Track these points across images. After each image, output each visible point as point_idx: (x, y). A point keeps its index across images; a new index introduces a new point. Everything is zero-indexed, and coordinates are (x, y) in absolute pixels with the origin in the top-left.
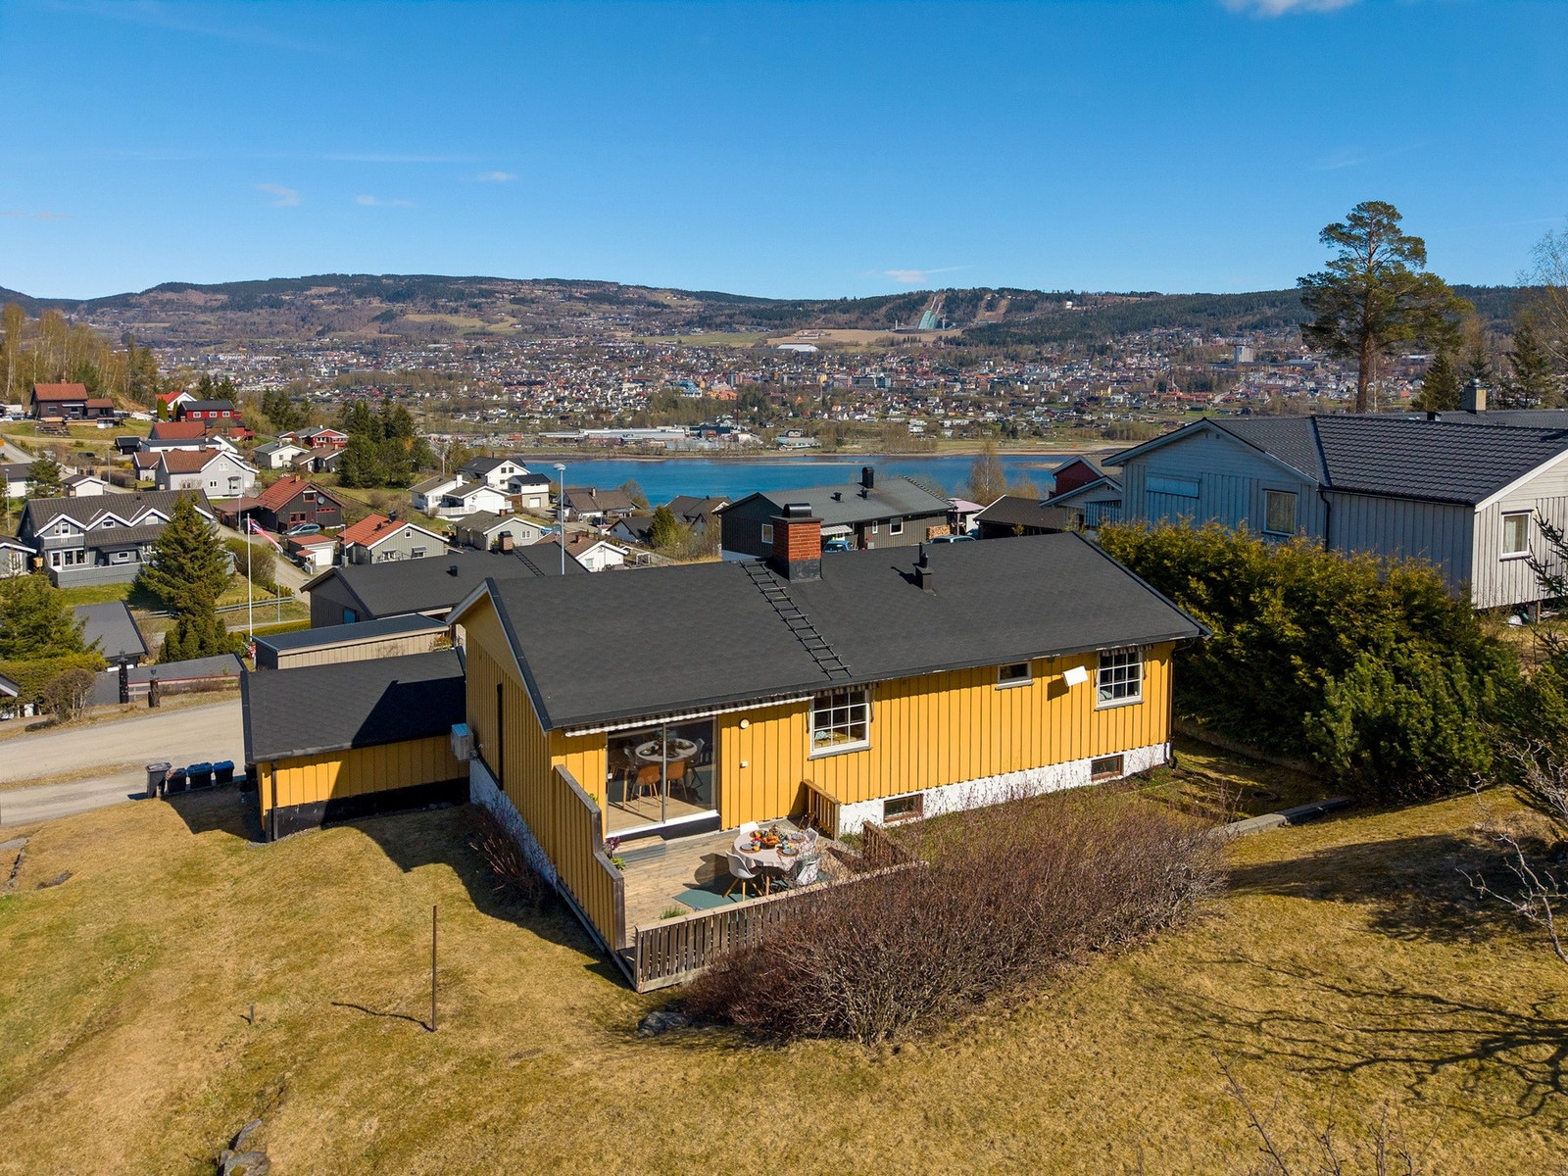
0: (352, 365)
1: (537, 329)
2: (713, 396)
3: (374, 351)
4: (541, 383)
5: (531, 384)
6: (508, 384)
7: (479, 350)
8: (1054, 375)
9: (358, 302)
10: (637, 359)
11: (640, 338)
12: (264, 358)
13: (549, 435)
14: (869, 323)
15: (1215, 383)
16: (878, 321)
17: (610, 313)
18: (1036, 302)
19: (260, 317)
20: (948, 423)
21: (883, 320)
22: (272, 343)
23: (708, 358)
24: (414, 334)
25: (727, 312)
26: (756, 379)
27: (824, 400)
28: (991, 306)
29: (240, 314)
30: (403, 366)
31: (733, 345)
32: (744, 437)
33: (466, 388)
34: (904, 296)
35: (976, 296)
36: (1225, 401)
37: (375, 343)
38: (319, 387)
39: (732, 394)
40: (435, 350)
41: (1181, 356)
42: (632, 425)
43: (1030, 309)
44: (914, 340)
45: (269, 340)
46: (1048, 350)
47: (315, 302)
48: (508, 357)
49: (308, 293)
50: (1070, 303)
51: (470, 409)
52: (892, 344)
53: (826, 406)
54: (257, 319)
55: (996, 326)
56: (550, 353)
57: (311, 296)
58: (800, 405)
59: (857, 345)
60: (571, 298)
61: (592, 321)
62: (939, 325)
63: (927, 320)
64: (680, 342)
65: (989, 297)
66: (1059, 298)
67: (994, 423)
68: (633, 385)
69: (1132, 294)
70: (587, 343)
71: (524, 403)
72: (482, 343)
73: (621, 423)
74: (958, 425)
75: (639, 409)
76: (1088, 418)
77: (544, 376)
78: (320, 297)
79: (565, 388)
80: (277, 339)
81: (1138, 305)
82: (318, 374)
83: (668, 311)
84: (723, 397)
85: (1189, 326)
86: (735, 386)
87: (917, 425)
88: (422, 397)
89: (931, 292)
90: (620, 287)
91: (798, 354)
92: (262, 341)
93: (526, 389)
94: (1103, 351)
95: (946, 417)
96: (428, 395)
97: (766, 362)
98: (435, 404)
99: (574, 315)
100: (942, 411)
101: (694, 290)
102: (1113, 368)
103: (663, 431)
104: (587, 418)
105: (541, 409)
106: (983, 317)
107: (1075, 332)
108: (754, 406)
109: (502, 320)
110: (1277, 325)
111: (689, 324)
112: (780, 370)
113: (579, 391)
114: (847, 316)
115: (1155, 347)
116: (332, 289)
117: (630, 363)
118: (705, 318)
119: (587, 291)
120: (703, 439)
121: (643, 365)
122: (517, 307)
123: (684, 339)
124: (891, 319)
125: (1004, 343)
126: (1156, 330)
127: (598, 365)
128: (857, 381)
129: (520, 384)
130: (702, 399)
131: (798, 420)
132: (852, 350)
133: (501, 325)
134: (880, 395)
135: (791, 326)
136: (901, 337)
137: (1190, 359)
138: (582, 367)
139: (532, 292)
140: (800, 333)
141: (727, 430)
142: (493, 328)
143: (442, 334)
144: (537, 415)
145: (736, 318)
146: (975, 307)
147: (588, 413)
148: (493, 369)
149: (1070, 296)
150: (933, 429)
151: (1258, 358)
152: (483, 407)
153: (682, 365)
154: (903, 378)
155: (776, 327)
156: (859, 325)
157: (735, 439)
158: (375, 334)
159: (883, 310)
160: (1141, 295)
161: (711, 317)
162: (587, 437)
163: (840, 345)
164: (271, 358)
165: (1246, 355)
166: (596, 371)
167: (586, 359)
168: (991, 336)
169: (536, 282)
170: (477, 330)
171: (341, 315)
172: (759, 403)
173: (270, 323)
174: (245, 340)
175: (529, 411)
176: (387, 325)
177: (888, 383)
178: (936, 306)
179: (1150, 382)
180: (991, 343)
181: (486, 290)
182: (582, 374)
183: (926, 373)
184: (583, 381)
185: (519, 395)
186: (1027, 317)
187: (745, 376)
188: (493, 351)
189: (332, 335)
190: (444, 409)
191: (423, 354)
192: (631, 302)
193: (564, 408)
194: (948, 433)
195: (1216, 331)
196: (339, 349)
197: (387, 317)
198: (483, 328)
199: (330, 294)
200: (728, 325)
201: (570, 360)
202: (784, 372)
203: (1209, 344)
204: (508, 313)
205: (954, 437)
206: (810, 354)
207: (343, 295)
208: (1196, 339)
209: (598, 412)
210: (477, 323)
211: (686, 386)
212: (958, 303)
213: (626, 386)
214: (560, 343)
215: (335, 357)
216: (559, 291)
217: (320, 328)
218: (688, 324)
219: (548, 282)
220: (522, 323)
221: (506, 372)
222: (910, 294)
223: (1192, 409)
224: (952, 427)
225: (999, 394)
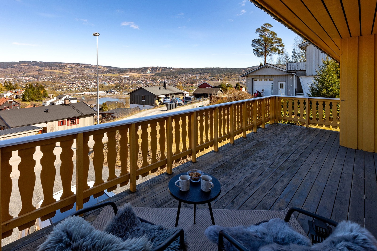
0: (31, 80)
1: (74, 73)
2: (110, 85)
3: (37, 77)
4: (75, 83)
5: (73, 83)
6: (67, 84)
7: (61, 77)
8: (170, 81)
9: (33, 67)
10: (95, 79)
12: (9, 79)
13: (76, 93)
14: (138, 72)
15: (194, 82)
16: (140, 72)
17: (89, 70)
18: (166, 69)
19: (9, 70)
22: (11, 76)
23: (109, 78)
24: (46, 74)
25: (112, 70)
26: (118, 82)
27: (131, 86)
28: (159, 70)
29: (3, 69)
30: (44, 80)
31: (114, 76)
32: (116, 93)
33: (58, 85)
34: (144, 68)
35: (156, 68)
36: (196, 85)
37: (37, 75)
38: (23, 85)
39: (114, 85)
40: (51, 77)
41: (189, 78)
42: (94, 91)
43: (165, 70)
44: (146, 75)
45: (10, 75)
46: (168, 77)
47: (23, 67)
48: (68, 78)
49: (21, 65)
50: (171, 69)
51: (59, 89)
52: (143, 76)
53: (131, 87)
54: (7, 70)
55: (160, 73)
56: (77, 77)
57: (22, 65)
58: (127, 87)
59: (136, 76)
60: (81, 67)
61: (86, 71)
62: (150, 73)
63: (148, 72)
64: (103, 75)
65: (158, 68)
66: (170, 68)
68: (94, 83)
69: (181, 68)
70: (85, 76)
71: (71, 87)
72: (62, 76)
73: (92, 91)
75: (95, 88)
77: (75, 82)
78: (24, 66)
79: (80, 84)
80: (13, 75)
81: (182, 70)
82: (23, 82)
83: (101, 70)
84: (112, 85)
85: (189, 73)
86: (114, 83)
88: (48, 86)
89: (149, 67)
90: (91, 65)
91: (126, 77)
92: (9, 75)
93: (71, 85)
94: (177, 77)
96: (49, 86)
97: (120, 79)
98: (51, 88)
99: (82, 70)
101: (106, 66)
102: (179, 80)
103: (100, 92)
104: (84, 90)
105: (75, 88)
106: (158, 72)
107: (172, 74)
108: (118, 87)
109: (66, 71)
110: (202, 73)
111: (105, 72)
112: (123, 80)
113: (83, 85)
114: (134, 71)
115: (185, 77)
116: (27, 64)
117: (94, 79)
118: (108, 71)
119: (85, 66)
120: (108, 93)
122: (70, 69)
123: (104, 75)
124: (142, 71)
125: (161, 76)
126: (184, 74)
128: (137, 82)
129: (70, 83)
130: (108, 86)
131: (126, 89)
132: (136, 77)
133: (66, 72)
134: (141, 85)
135: (124, 73)
136: (144, 75)
137: (190, 79)
138: (84, 80)
139: (73, 66)
140: (126, 74)
141: (113, 91)
142: (64, 73)
143: (53, 74)
144: (74, 90)
145: (114, 71)
146: (156, 70)
147: (85, 89)
148: (64, 81)
149: (171, 68)
151: (200, 78)
152: (62, 88)
153: (104, 80)
154: (145, 82)
155: (122, 73)
156: (137, 73)
157: (115, 93)
158: (37, 74)
159: (141, 70)
160: (182, 68)
161: (109, 71)
162: (84, 94)
163: (133, 76)
164: (11, 79)
165: (198, 78)
166: (86, 81)
167: (84, 79)
168: (159, 75)
169: (74, 64)
170: (61, 73)
171: (29, 70)
172: (119, 86)
173: (11, 71)
174: (4, 75)
175: (72, 89)
176: (40, 72)
177: (142, 83)
178: (150, 69)
179: (184, 82)
180: (159, 76)
181: (63, 65)
182: (84, 81)
183: (149, 81)
184: (84, 83)
185: (70, 86)
186: (164, 72)
187: (116, 82)
188: (64, 77)
189: (26, 74)
190: (53, 89)
191: (48, 78)
192: (94, 68)
193: (80, 88)
195: (193, 74)
196: (28, 77)
197: (40, 70)
198: (62, 73)
199: (26, 65)
200: (113, 72)
201: (81, 79)
202: (123, 81)
203: (192, 76)
204: (68, 70)
206: (128, 78)
207: (29, 65)
208: (190, 75)
209: (87, 89)
210: (61, 72)
211: (105, 83)
212: (153, 69)
213: (93, 84)
214: (79, 76)
215: (27, 78)
216: (79, 66)
217: (23, 72)
219: (76, 64)
220: (71, 72)
221: (67, 81)
222: (145, 67)
223: (191, 87)
225: (161, 84)
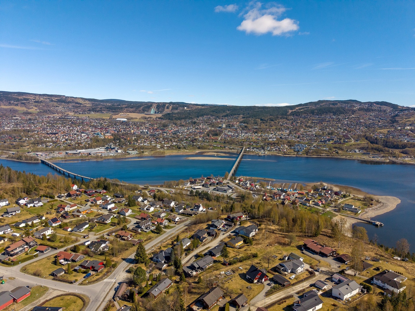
1: (45, 111)
4: (57, 133)
7: (30, 119)
8: (186, 131)
10: (80, 124)
11: (76, 115)
14: (138, 111)
16: (140, 111)
17: (65, 106)
18: (178, 107)
20: (165, 146)
21: (142, 111)
23: (99, 123)
24: (6, 113)
26: (114, 131)
27: (135, 138)
28: (168, 108)
31: (104, 118)
32: (119, 151)
35: (164, 105)
36: (221, 139)
39: (111, 137)
40: (16, 119)
43: (177, 109)
44: (151, 118)
50: (186, 108)
51: (42, 143)
52: (145, 119)
53: (136, 141)
55: (170, 114)
60: (52, 101)
61: (60, 109)
62: (156, 113)
63: (152, 111)
64: (89, 117)
65: (167, 105)
67: (176, 145)
70: (62, 117)
71: (57, 141)
72: (30, 117)
74: (168, 146)
75: (89, 142)
76: (195, 144)
77: (54, 129)
83: (82, 105)
85: (212, 115)
87: (159, 146)
90: (66, 97)
91: (122, 121)
94: (194, 123)
95: (165, 144)
97: (115, 124)
99: (55, 107)
100: (164, 142)
103: (98, 150)
106: (166, 111)
107: (188, 117)
108: (117, 140)
109: (32, 108)
112: (120, 127)
114: (132, 109)
115: (205, 122)
117: (78, 125)
118: (93, 108)
119: (56, 99)
121: (82, 125)
122: (37, 104)
123: (89, 115)
124: (144, 111)
125: (172, 120)
126: (205, 116)
127: (69, 125)
128: (141, 132)
130: (104, 139)
131: (130, 145)
132: (136, 120)
133: (32, 109)
134: (148, 137)
135: (118, 112)
136: (147, 116)
138: (64, 126)
139: (40, 99)
140: (120, 114)
141: (114, 148)
142: (30, 111)
143: (15, 113)
144: (62, 145)
145: (103, 109)
146: (164, 108)
148: (38, 127)
150: (162, 147)
152: (45, 142)
153: (93, 125)
154: (152, 131)
155: (114, 112)
156: (136, 112)
159: (141, 108)
160: (201, 105)
161: (95, 108)
163: (132, 119)
165: (224, 126)
166: (69, 127)
168: (168, 117)
175: (59, 143)
177: (148, 132)
178: (155, 107)
180: (170, 119)
181: (26, 98)
183: (156, 129)
185: (54, 138)
186: (176, 111)
187: (112, 130)
188: (34, 120)
190: (34, 144)
191: (13, 121)
192: (70, 102)
194: (166, 148)
198: (27, 111)
200: (101, 111)
203: (216, 121)
204: (34, 106)
205: (167, 149)
206: (126, 122)
210: (24, 109)
211: (99, 135)
212: (160, 106)
214: (54, 117)
216: (48, 98)
218: (89, 110)
220: (39, 109)
223: (215, 142)
224: (166, 147)
225: (175, 137)
